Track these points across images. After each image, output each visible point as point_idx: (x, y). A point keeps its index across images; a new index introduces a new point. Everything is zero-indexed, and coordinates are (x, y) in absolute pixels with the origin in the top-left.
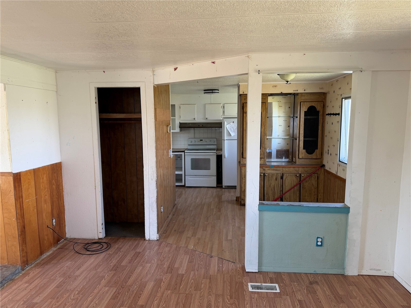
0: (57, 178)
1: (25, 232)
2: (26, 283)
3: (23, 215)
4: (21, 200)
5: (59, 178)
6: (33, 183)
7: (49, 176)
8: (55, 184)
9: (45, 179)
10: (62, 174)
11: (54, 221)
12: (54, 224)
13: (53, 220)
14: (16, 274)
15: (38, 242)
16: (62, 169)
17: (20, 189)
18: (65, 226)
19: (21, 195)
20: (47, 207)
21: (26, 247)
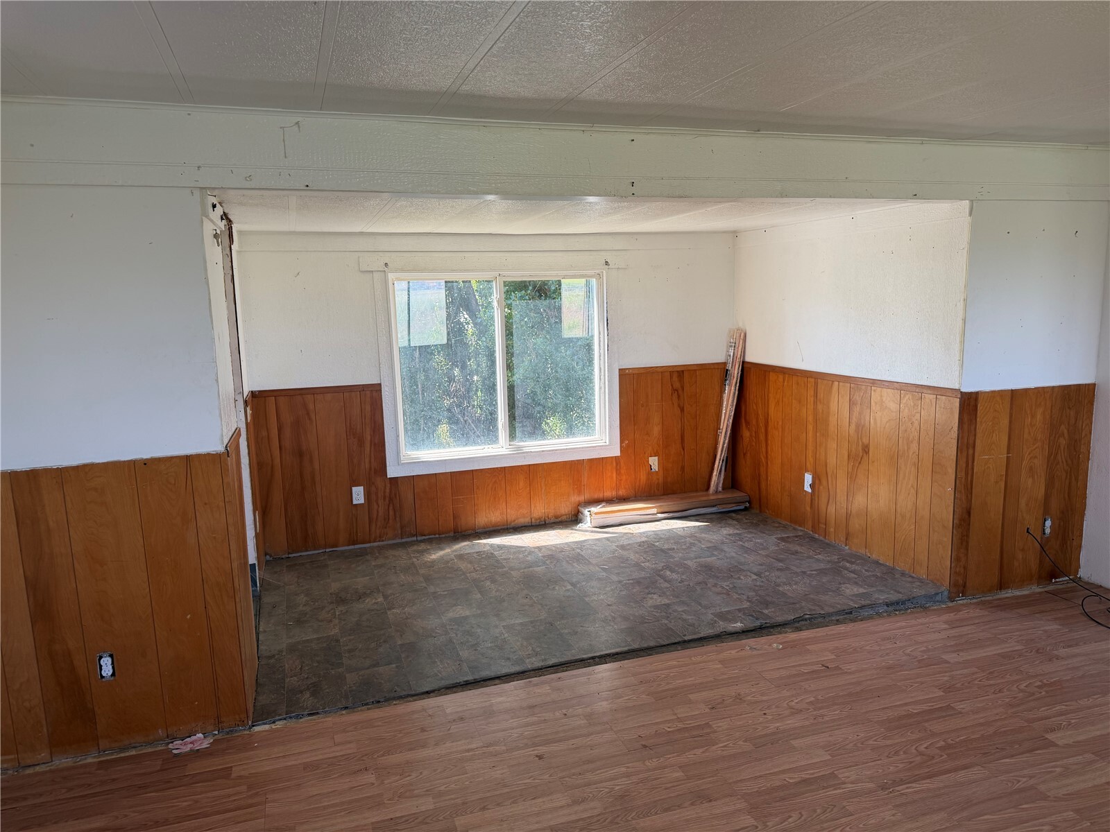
0: (1075, 423)
1: (969, 524)
2: (945, 622)
3: (969, 487)
4: (971, 452)
5: (1081, 422)
6: (1005, 422)
7: (1051, 412)
8: (1066, 435)
9: (1039, 417)
10: (1092, 414)
11: (1048, 523)
12: (1048, 531)
13: (1045, 520)
14: (935, 602)
15: (998, 557)
16: (1093, 401)
17: (973, 428)
18: (1080, 546)
19: (971, 442)
20: (1033, 486)
21: (967, 555)
